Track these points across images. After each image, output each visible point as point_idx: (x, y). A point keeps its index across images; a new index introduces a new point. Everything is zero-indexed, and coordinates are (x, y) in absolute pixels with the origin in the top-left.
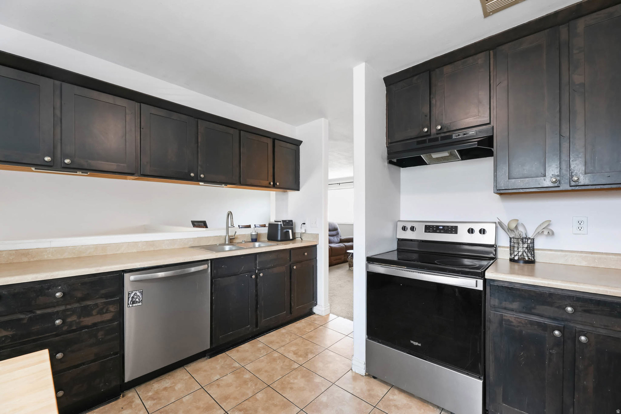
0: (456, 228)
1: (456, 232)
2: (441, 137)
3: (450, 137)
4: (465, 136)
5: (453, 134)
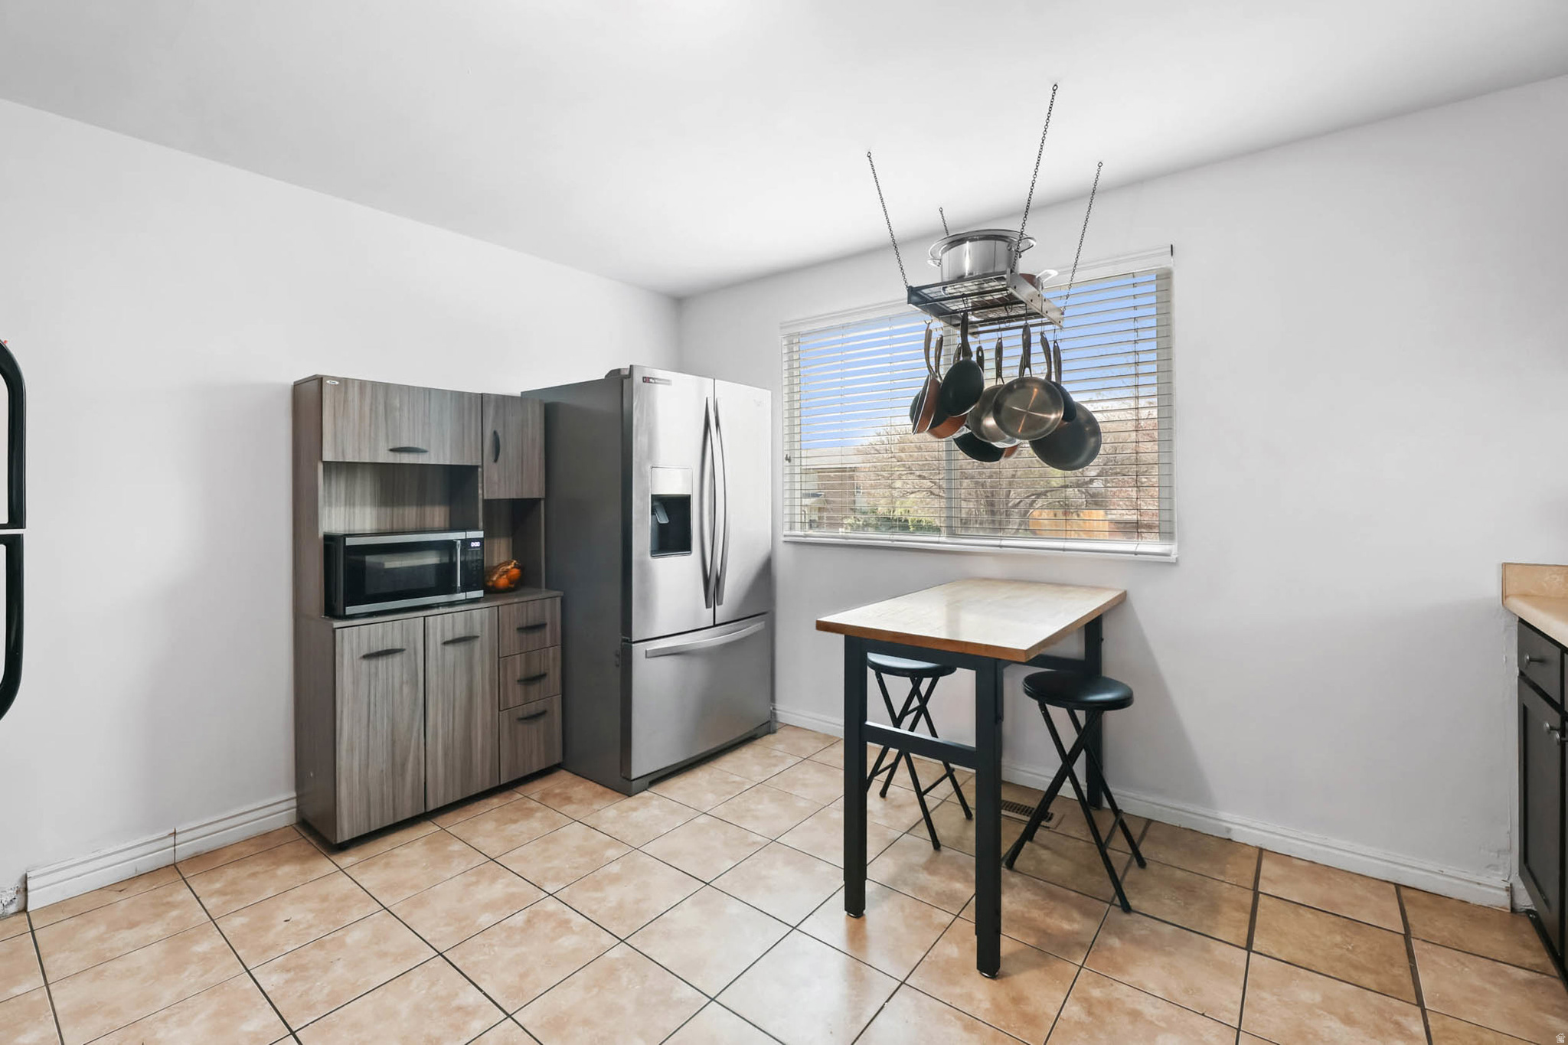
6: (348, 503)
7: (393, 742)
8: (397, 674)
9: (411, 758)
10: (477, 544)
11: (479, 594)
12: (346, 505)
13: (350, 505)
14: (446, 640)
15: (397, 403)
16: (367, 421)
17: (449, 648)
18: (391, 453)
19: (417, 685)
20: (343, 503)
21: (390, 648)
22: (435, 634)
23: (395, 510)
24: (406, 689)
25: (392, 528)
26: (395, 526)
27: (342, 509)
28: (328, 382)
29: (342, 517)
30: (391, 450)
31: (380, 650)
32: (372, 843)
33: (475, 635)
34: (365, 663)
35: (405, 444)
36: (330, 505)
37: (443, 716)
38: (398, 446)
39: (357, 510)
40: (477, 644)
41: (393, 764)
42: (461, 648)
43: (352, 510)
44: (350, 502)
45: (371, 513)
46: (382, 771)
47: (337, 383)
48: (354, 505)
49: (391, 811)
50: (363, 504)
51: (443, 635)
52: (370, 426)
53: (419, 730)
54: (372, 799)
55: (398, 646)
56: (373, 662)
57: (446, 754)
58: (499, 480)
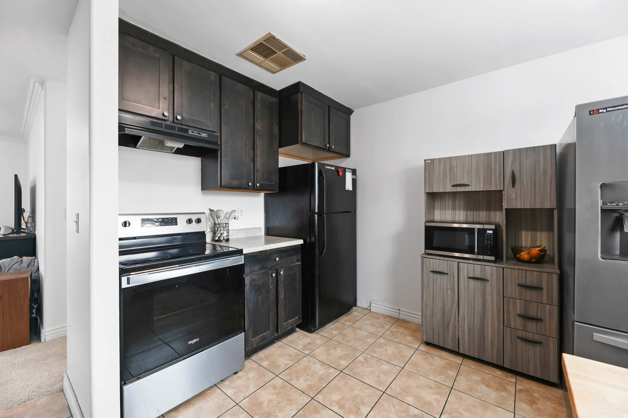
0: (176, 219)
1: (176, 224)
2: (179, 128)
3: (186, 131)
4: (199, 135)
5: (191, 130)
6: (453, 209)
7: (444, 313)
8: (445, 283)
9: (452, 323)
10: (491, 232)
11: (493, 258)
12: (452, 210)
13: (454, 210)
14: (469, 276)
15: (455, 165)
16: (442, 175)
17: (471, 281)
18: (453, 187)
19: (454, 292)
20: (451, 208)
21: (442, 271)
22: (464, 272)
23: (475, 212)
24: (449, 292)
25: (474, 221)
26: (475, 220)
27: (451, 211)
28: (427, 162)
29: (451, 215)
30: (453, 186)
31: (438, 271)
32: (435, 349)
33: (487, 279)
34: (432, 274)
35: (459, 183)
36: (446, 210)
37: (468, 312)
38: (455, 184)
39: (457, 212)
40: (488, 285)
41: (444, 321)
42: (478, 284)
43: (455, 211)
44: (454, 208)
45: (463, 213)
46: (439, 322)
47: (430, 161)
48: (456, 210)
49: (443, 341)
50: (460, 209)
51: (468, 273)
52: (443, 176)
53: (455, 313)
54: (435, 331)
55: (446, 272)
56: (435, 275)
57: (469, 331)
58: (516, 198)
